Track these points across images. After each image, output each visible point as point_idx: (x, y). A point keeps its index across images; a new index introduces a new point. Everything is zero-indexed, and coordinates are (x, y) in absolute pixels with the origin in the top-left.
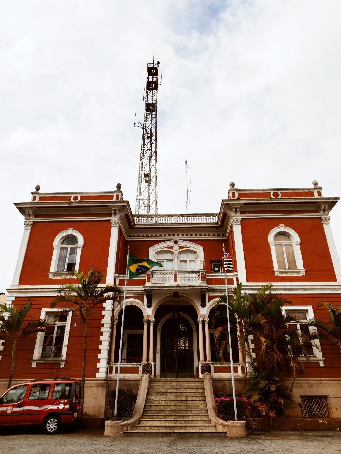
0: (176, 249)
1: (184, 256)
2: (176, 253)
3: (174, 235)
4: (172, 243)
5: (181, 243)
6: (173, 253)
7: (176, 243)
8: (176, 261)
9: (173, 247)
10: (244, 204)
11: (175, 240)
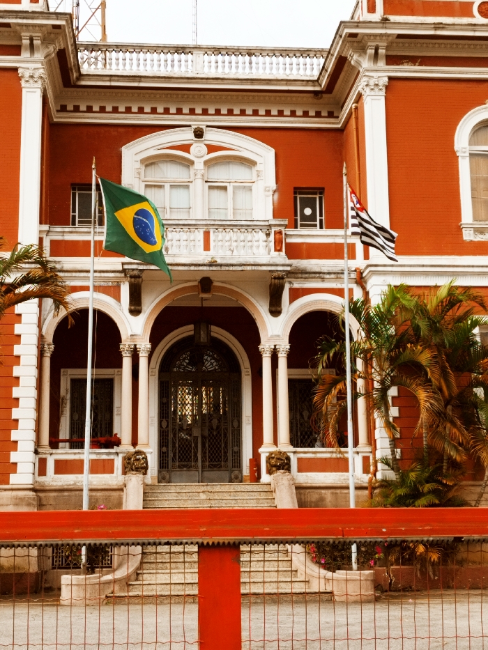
0: (198, 151)
1: (221, 174)
2: (199, 165)
3: (192, 112)
4: (186, 136)
5: (212, 136)
6: (189, 163)
7: (199, 134)
8: (198, 187)
9: (190, 146)
10: (399, 36)
11: (195, 125)
